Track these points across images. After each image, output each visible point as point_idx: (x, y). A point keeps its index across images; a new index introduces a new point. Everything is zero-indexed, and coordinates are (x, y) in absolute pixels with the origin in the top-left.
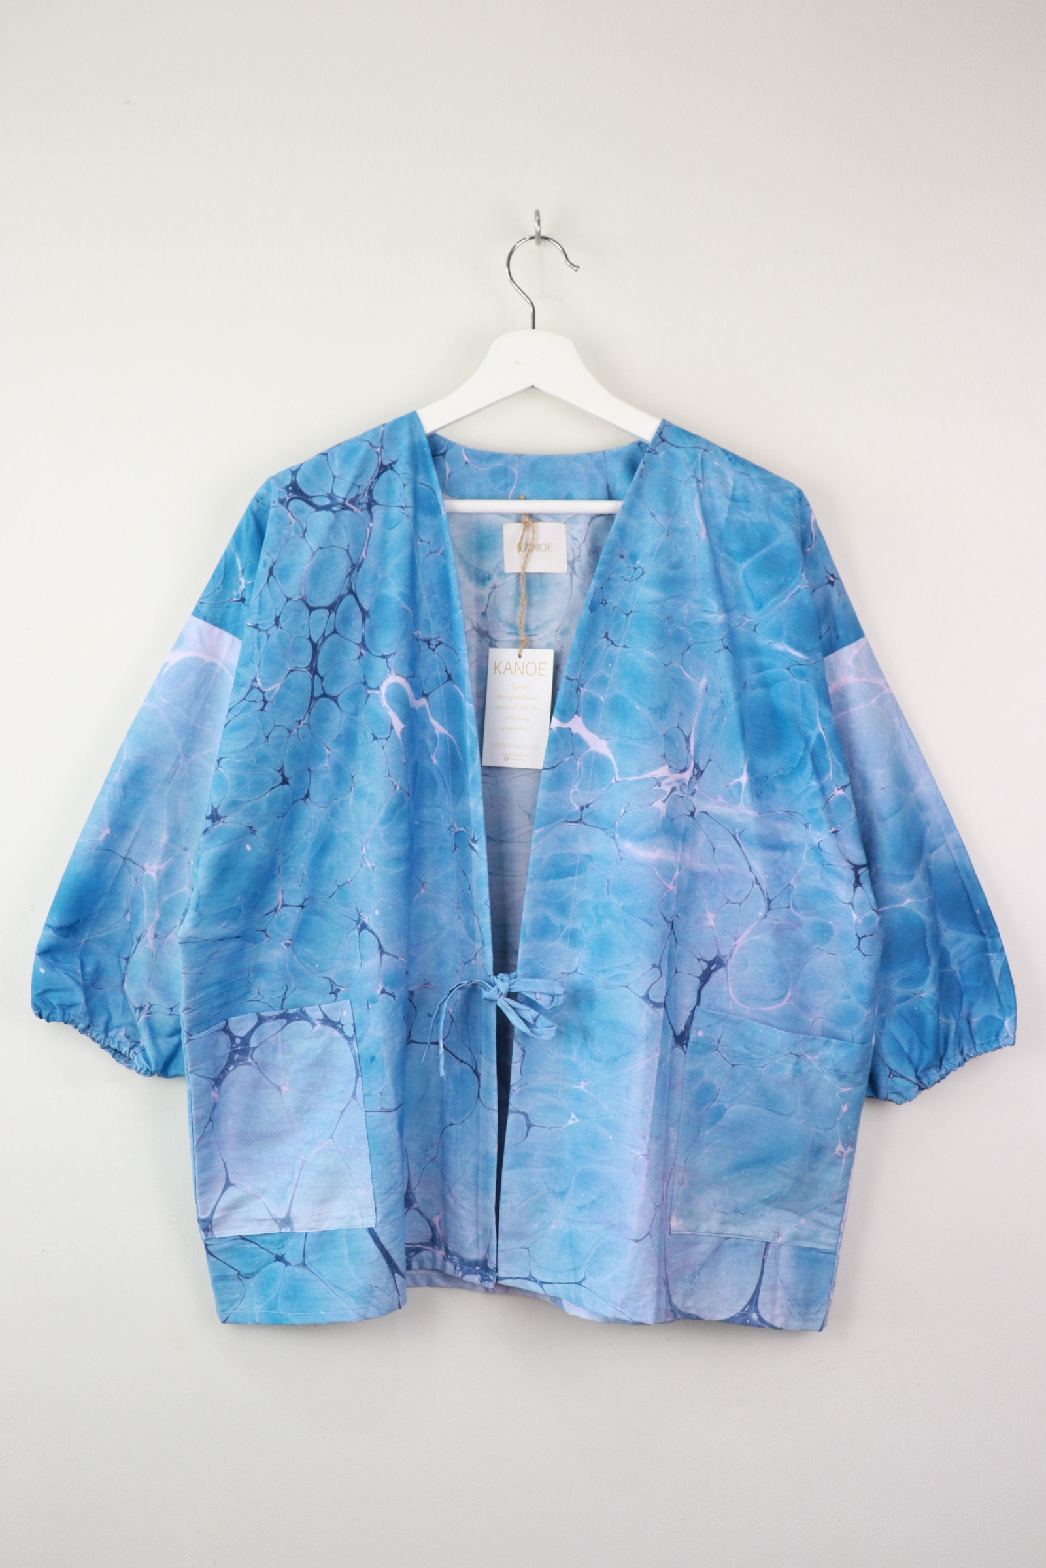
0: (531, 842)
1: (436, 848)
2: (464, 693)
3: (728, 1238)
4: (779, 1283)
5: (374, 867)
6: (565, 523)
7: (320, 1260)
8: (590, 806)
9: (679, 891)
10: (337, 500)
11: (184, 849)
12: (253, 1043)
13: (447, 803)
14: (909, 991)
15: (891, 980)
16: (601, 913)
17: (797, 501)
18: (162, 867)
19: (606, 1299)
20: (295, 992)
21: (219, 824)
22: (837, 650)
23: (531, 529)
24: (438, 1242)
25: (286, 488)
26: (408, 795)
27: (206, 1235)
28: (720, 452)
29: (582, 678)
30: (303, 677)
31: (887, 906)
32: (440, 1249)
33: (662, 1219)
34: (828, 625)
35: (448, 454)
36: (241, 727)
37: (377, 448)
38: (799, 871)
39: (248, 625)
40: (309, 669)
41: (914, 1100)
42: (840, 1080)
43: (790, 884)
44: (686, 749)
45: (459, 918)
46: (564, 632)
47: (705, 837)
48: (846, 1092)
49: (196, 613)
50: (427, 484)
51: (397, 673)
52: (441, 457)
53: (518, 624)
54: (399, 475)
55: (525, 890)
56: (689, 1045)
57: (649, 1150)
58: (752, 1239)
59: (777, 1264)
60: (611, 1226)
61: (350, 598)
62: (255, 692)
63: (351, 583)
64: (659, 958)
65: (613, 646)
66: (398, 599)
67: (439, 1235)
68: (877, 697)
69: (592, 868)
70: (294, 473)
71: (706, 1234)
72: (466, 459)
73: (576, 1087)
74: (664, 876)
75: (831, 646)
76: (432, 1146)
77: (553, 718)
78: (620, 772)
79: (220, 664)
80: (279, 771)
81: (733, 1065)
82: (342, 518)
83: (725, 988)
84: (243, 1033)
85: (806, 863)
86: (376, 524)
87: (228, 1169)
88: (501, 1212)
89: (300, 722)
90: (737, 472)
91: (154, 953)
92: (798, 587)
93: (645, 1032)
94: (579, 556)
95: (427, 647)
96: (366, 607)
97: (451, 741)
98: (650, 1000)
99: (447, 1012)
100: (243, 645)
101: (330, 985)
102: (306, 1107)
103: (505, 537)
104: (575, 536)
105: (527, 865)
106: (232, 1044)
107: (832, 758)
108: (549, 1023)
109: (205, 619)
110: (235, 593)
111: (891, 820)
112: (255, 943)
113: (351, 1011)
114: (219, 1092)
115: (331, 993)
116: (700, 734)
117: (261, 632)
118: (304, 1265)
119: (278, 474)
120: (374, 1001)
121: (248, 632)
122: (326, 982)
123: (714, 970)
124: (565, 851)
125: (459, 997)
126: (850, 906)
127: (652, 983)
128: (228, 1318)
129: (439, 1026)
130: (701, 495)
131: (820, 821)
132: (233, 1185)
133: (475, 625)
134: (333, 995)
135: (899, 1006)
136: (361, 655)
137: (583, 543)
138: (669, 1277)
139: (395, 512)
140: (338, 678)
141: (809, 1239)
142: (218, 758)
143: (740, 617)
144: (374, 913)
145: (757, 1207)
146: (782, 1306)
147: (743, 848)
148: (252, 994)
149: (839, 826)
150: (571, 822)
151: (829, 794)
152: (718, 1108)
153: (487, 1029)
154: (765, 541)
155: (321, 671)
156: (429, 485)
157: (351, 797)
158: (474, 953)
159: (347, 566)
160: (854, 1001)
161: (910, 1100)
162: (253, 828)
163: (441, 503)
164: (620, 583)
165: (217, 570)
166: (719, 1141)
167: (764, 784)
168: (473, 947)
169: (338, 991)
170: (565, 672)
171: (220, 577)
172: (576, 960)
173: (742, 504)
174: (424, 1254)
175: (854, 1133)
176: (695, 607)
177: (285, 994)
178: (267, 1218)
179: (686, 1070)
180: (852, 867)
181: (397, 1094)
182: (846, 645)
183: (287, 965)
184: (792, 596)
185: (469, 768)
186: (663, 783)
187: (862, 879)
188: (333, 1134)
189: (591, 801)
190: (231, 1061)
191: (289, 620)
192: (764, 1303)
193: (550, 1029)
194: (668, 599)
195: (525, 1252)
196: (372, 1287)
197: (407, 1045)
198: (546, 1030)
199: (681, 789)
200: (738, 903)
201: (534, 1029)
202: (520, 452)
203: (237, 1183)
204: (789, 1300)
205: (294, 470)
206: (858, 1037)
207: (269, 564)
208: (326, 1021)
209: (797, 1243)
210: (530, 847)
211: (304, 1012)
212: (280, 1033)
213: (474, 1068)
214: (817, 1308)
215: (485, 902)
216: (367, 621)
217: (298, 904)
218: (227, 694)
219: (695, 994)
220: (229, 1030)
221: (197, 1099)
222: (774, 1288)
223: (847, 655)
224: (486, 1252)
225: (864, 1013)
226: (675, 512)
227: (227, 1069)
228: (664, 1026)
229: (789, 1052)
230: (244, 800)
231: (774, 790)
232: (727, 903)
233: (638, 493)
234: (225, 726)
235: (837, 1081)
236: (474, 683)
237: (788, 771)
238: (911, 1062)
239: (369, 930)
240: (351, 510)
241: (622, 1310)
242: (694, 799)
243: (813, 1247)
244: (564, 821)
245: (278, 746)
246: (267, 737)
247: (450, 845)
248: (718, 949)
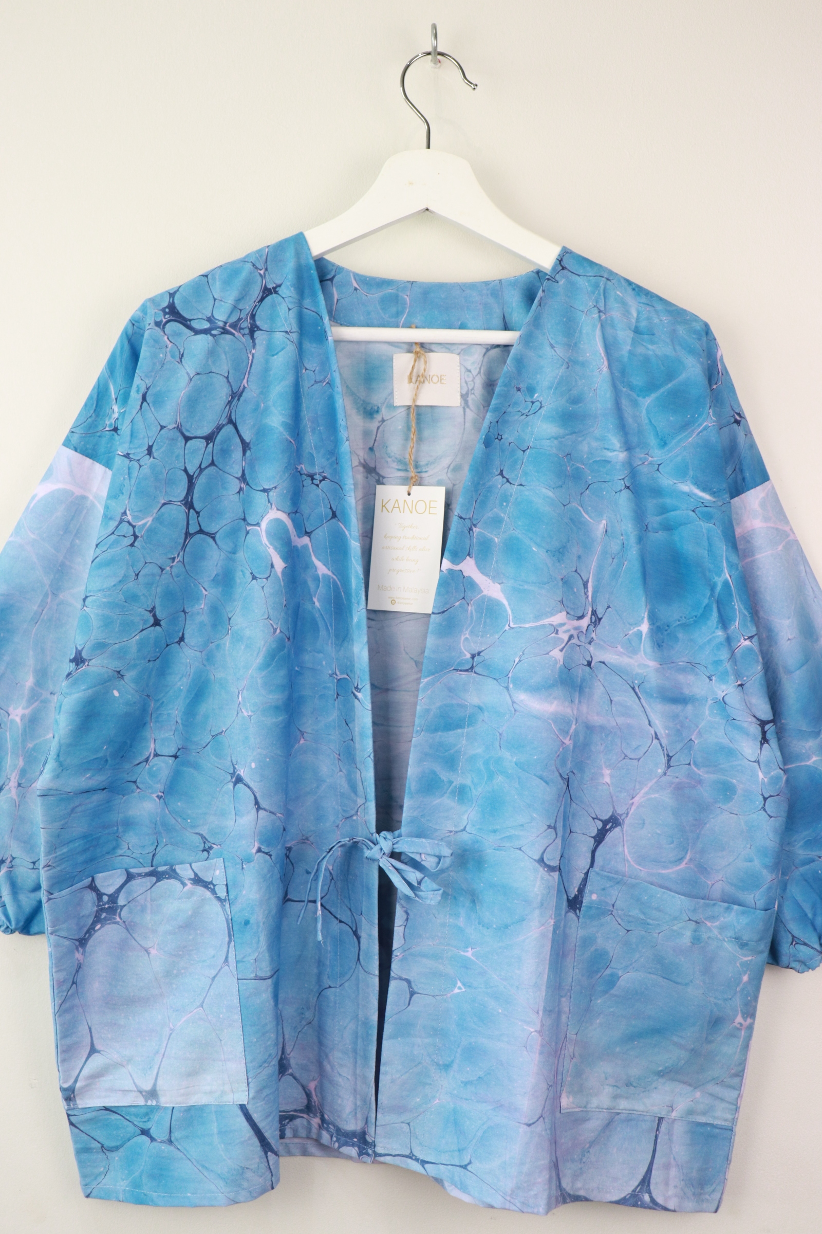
0: (418, 690)
1: (317, 696)
2: (349, 530)
3: (618, 1114)
4: (672, 1161)
5: (251, 716)
6: (459, 354)
7: (187, 1137)
8: (481, 654)
9: (574, 747)
10: (216, 323)
11: (51, 693)
12: (121, 901)
13: (330, 649)
14: (813, 853)
15: (795, 841)
16: (492, 768)
17: (704, 334)
18: (27, 712)
19: (495, 1188)
20: (166, 848)
21: (84, 668)
22: (743, 492)
23: (422, 360)
24: (313, 1109)
25: (163, 310)
26: (289, 639)
27: (68, 1105)
28: (622, 281)
29: (475, 516)
30: (178, 512)
31: (792, 763)
32: (315, 1116)
33: (554, 1099)
34: (734, 467)
35: (335, 280)
36: (108, 563)
37: (261, 270)
38: (700, 727)
39: (119, 455)
40: (183, 502)
41: (817, 969)
42: (741, 949)
43: (691, 740)
44: (583, 594)
45: (341, 771)
46: (457, 469)
47: (602, 688)
48: (747, 961)
49: (67, 443)
50: (313, 309)
51: (279, 508)
52: (329, 282)
53: (407, 460)
54: (283, 298)
55: (411, 741)
56: (582, 909)
57: (542, 1025)
58: (644, 1114)
59: (670, 1140)
60: (499, 1106)
61: (230, 428)
62: (125, 526)
63: (231, 413)
64: (555, 818)
65: (508, 484)
66: (281, 429)
67: (315, 1102)
68: (784, 543)
69: (483, 720)
70: (172, 295)
71: (597, 1110)
72: (355, 285)
73: (462, 953)
74: (560, 730)
75: (737, 489)
76: (308, 1008)
77: (444, 559)
78: (514, 617)
79: (91, 497)
80: (150, 611)
81: (628, 931)
82: (222, 342)
83: (621, 849)
84: (111, 890)
85: (709, 718)
86: (259, 351)
87: (93, 1035)
88: (380, 1084)
89: (173, 559)
90: (640, 303)
91: (17, 803)
92: (705, 424)
93: (539, 898)
94: (473, 389)
95: (311, 482)
96: (247, 438)
97: (335, 583)
98: (545, 864)
99: (327, 869)
100: (114, 475)
101: (202, 842)
102: (175, 972)
103: (394, 368)
104: (469, 368)
105: (414, 715)
106: (98, 903)
107: (738, 606)
108: (435, 886)
109: (76, 450)
110: (108, 423)
111: (798, 672)
112: (124, 795)
113: (223, 870)
114: (84, 953)
115: (203, 851)
116: (598, 580)
117: (132, 462)
118: (170, 1142)
119: (155, 296)
120: (249, 861)
121: (119, 461)
122: (197, 839)
123: (610, 829)
124: (454, 702)
125: (340, 853)
126: (756, 764)
127: (547, 845)
128: (91, 1192)
129: (317, 884)
130: (602, 326)
131: (726, 673)
132: (99, 1052)
133: (362, 461)
134: (205, 853)
135: (802, 869)
136: (241, 489)
137: (477, 375)
138: (559, 1160)
139: (279, 337)
140: (216, 514)
141: (704, 1113)
142: (84, 597)
143: (642, 456)
144: (250, 765)
145: (650, 1079)
146: (675, 1187)
147: (642, 700)
148: (122, 849)
149: (745, 678)
150: (461, 671)
151: (734, 645)
152: (612, 975)
153: (369, 889)
154: (670, 375)
155: (197, 505)
156: (315, 310)
157: (227, 641)
158: (356, 809)
159: (227, 394)
160: (757, 864)
161: (813, 969)
162: (121, 673)
163: (327, 329)
164: (516, 417)
165: (90, 398)
166: (612, 1010)
167: (666, 633)
168: (355, 802)
169: (211, 848)
170: (457, 510)
171: (92, 405)
172: (465, 817)
173: (646, 337)
174: (298, 1122)
175: (754, 1004)
176: (595, 444)
177: (155, 849)
178: (131, 1089)
179: (578, 936)
180: (759, 723)
181: (272, 960)
182: (752, 488)
183: (158, 819)
184: (698, 434)
185: (353, 611)
186: (561, 630)
187: (768, 736)
188: (203, 1002)
189: (483, 649)
190: (97, 919)
191: (163, 449)
192: (656, 1183)
193: (436, 892)
194: (567, 435)
195: (405, 1126)
196: (243, 1168)
197: (284, 904)
198: (430, 894)
199: (578, 637)
200: (636, 759)
201: (418, 893)
202: (412, 280)
203: (102, 1049)
204: (683, 1180)
205: (171, 292)
206: (761, 903)
207: (143, 389)
208: (198, 880)
209: (692, 1118)
210: (417, 696)
211: (174, 871)
212: (149, 891)
213: (354, 929)
214: (712, 1188)
215: (369, 754)
216: (248, 453)
217: (171, 754)
218: (96, 529)
219: (590, 855)
220: (96, 886)
221: (58, 962)
222: (667, 1167)
223: (753, 498)
224: (364, 1124)
225: (768, 877)
226: (576, 344)
227: (93, 929)
228: (559, 891)
229: (688, 919)
230: (110, 642)
231: (676, 639)
232: (624, 759)
233: (536, 322)
234: (92, 562)
235: (739, 950)
236: (360, 522)
237: (692, 620)
238: (815, 929)
239: (245, 785)
240: (233, 334)
241: (512, 1201)
242: (591, 648)
243: (708, 1122)
244: (454, 670)
245: (149, 585)
246: (137, 575)
247: (332, 693)
248: (614, 807)
